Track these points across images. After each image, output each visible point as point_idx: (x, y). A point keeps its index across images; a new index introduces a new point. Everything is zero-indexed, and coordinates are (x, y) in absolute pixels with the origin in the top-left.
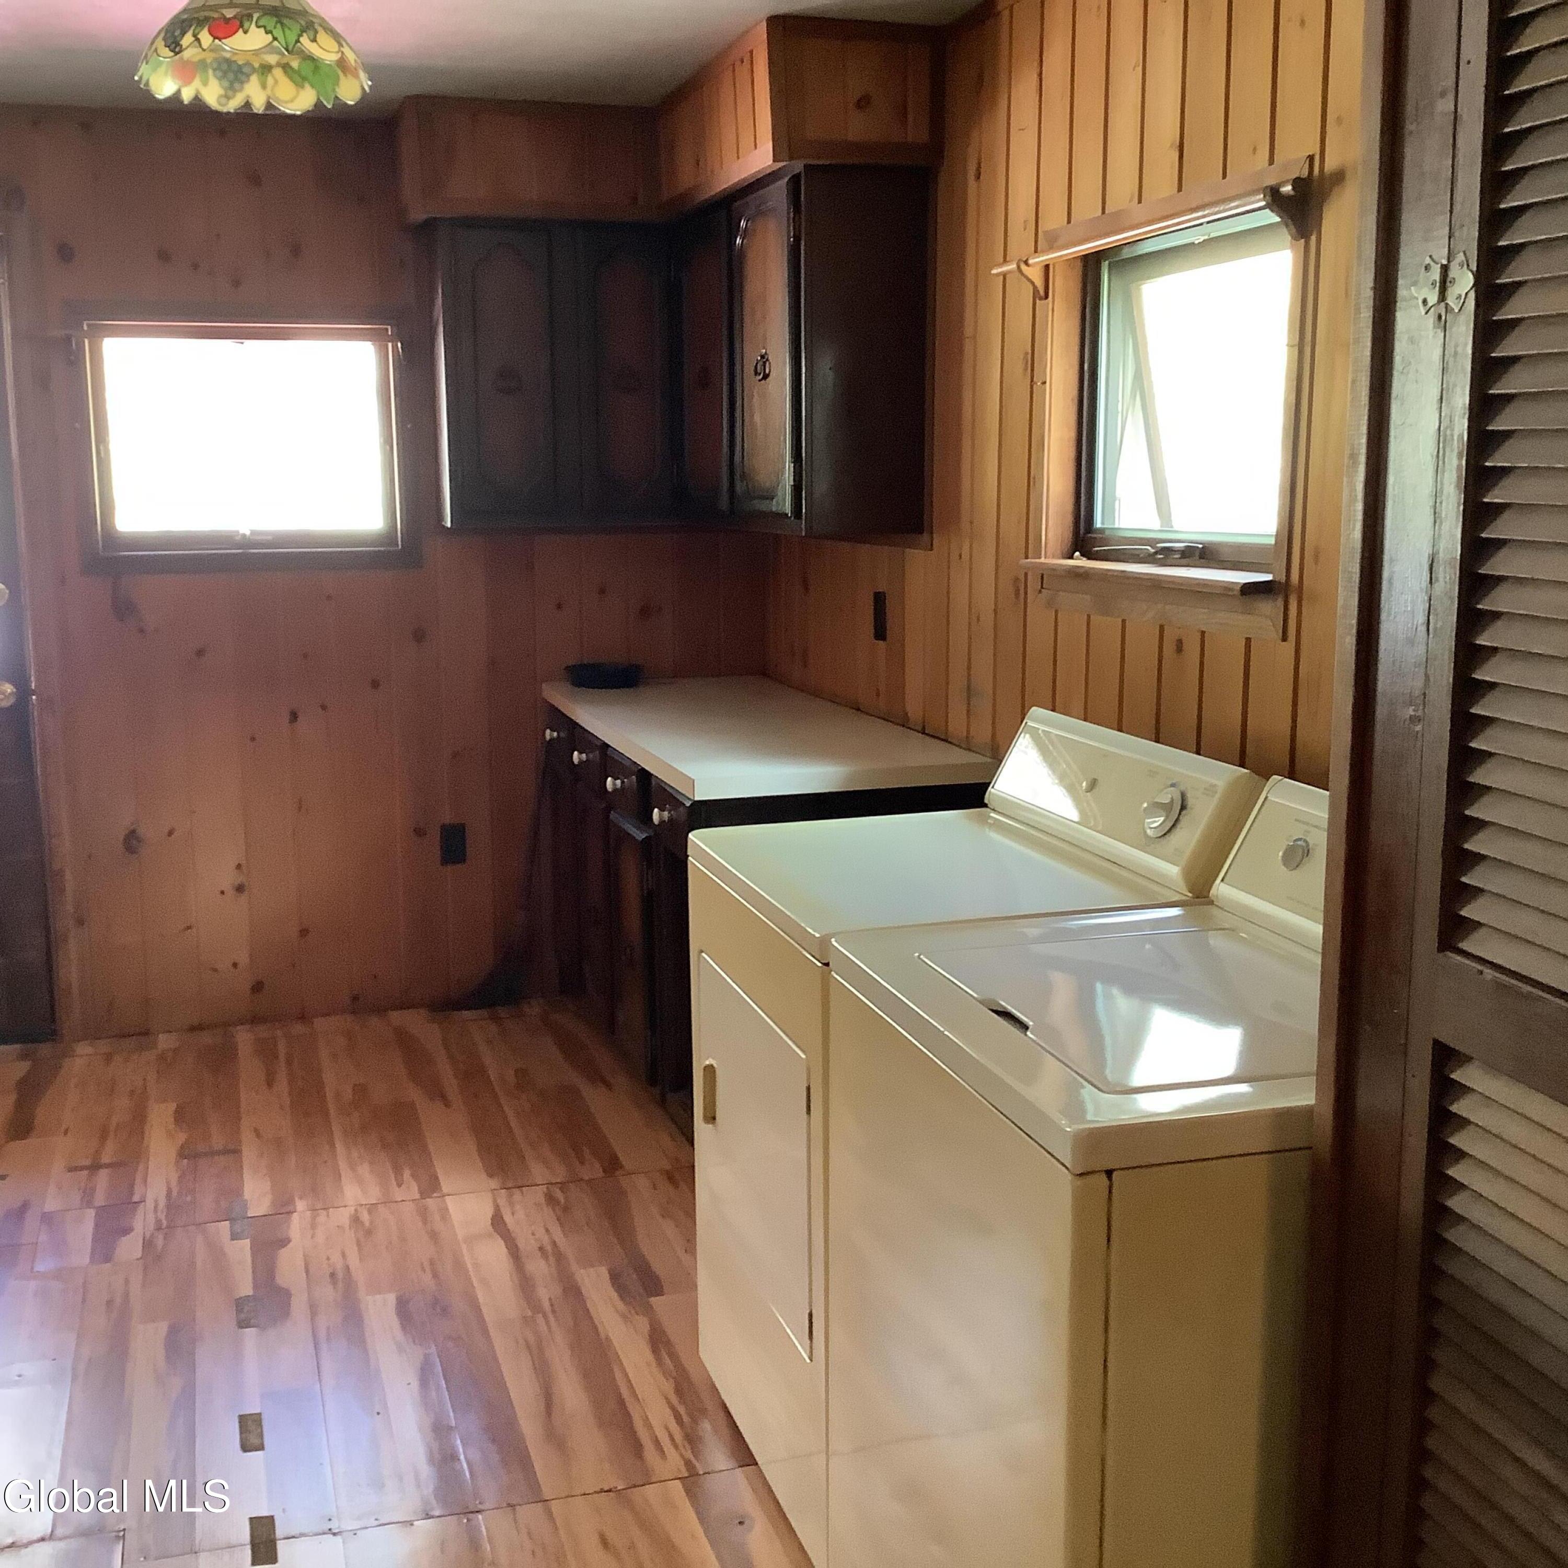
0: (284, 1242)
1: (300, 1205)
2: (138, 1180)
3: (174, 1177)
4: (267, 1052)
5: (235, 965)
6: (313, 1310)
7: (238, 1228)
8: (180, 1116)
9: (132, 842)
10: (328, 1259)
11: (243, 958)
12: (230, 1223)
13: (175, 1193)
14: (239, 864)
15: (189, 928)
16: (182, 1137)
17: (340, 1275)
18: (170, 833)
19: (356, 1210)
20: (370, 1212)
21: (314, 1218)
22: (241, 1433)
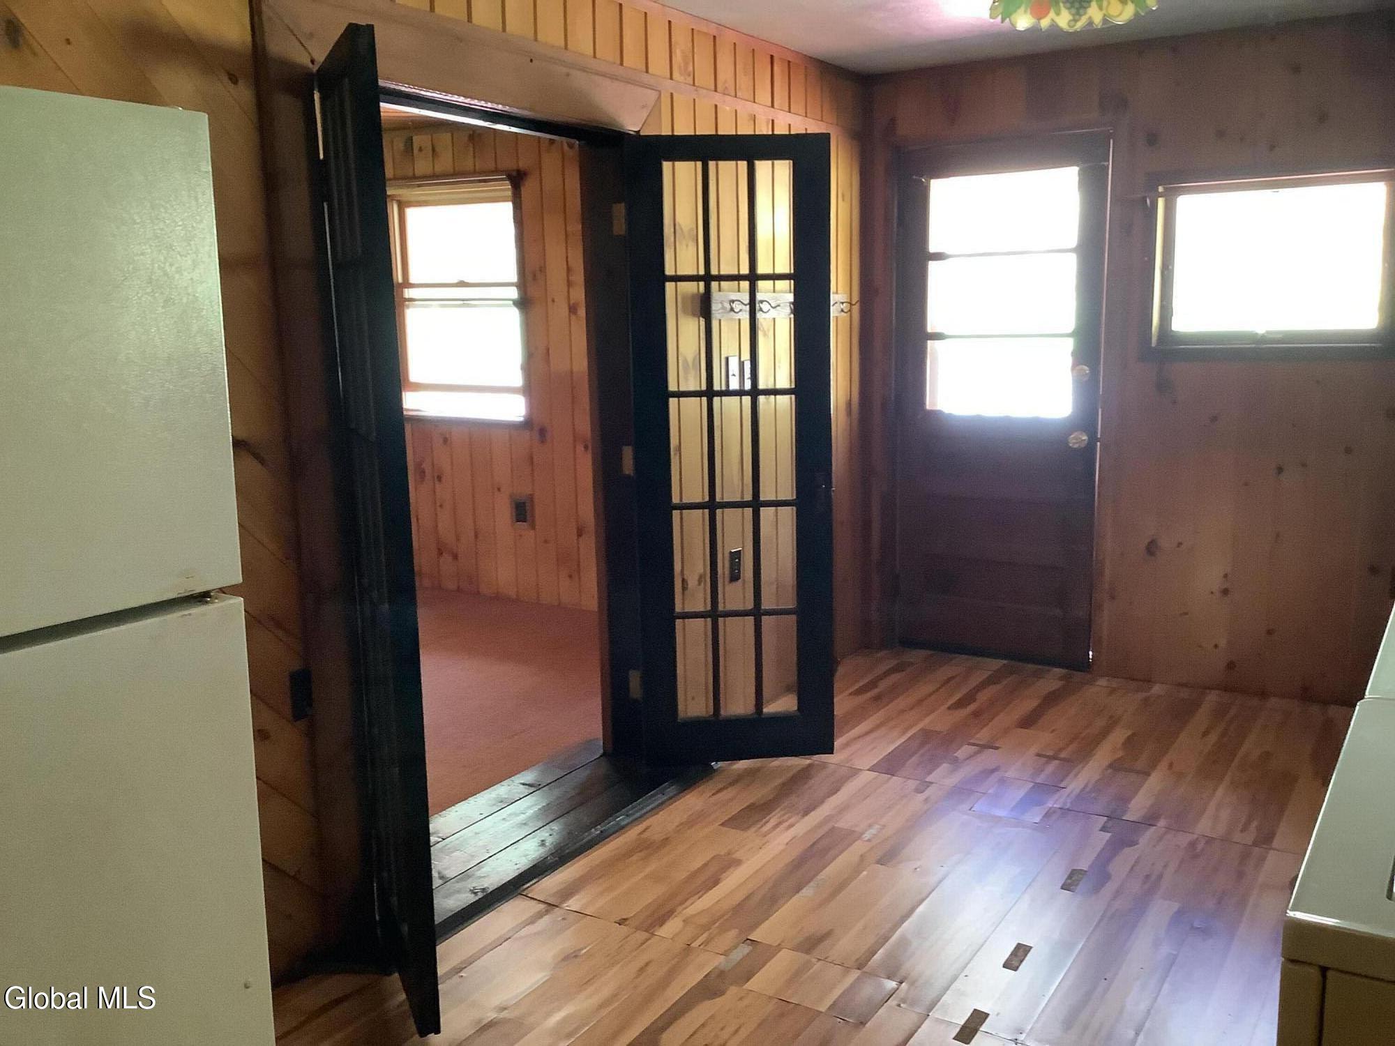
0: (1133, 843)
1: (1162, 823)
2: (1072, 775)
3: (1097, 777)
4: (1220, 712)
5: (1216, 646)
6: (1118, 893)
7: (1110, 824)
8: (1129, 741)
9: (1152, 548)
10: (1153, 864)
11: (1223, 643)
12: (1108, 820)
13: (1088, 789)
14: (1226, 574)
15: (1186, 614)
16: (1120, 754)
17: (1153, 877)
18: (1180, 544)
19: (1197, 839)
20: (1207, 843)
21: (1165, 833)
22: (1011, 954)
